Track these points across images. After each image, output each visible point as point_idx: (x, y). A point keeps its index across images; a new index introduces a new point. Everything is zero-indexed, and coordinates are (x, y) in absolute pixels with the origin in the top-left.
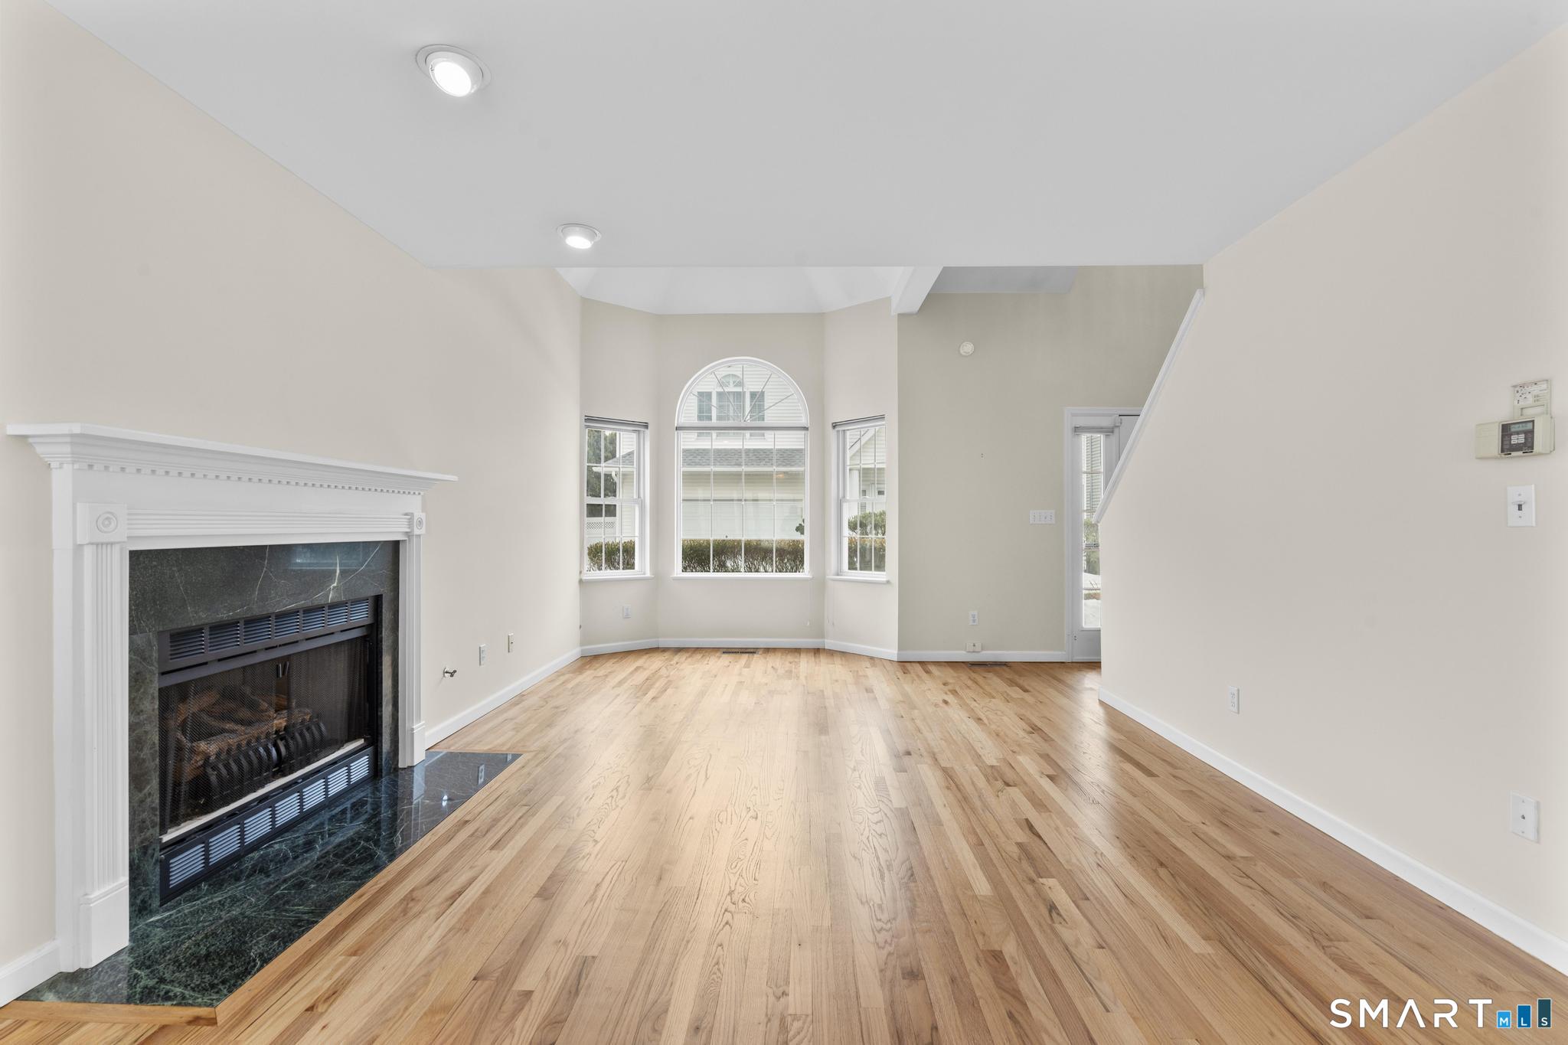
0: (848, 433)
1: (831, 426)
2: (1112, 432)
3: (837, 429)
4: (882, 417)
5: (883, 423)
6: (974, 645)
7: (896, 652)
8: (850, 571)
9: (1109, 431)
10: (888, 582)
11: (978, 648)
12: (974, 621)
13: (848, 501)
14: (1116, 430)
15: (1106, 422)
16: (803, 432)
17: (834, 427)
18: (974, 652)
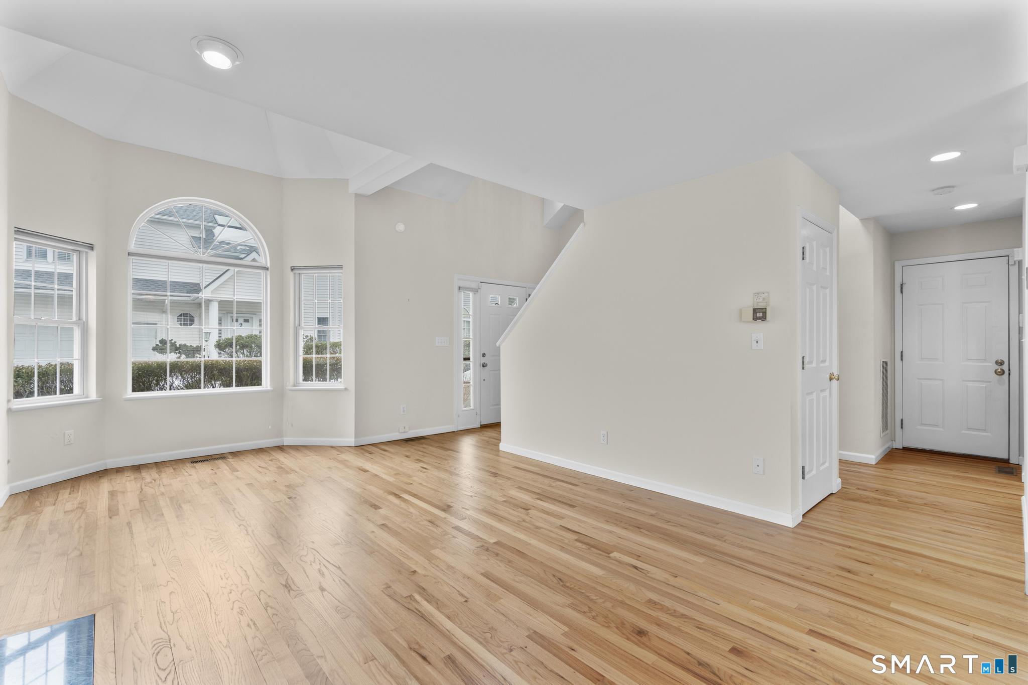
0: (303, 275)
1: (289, 269)
2: (477, 292)
3: (296, 271)
4: (340, 267)
5: (341, 271)
6: (404, 428)
7: (353, 440)
8: (304, 382)
9: (475, 291)
10: (346, 389)
11: (407, 429)
12: (404, 411)
13: (303, 328)
14: (479, 291)
15: (474, 285)
16: (265, 271)
17: (292, 270)
18: (404, 432)
